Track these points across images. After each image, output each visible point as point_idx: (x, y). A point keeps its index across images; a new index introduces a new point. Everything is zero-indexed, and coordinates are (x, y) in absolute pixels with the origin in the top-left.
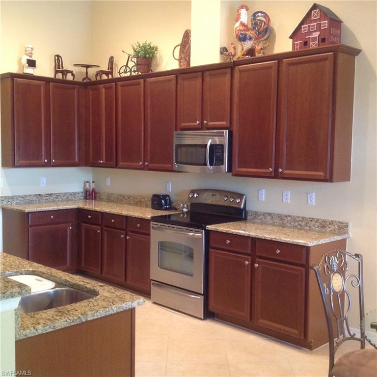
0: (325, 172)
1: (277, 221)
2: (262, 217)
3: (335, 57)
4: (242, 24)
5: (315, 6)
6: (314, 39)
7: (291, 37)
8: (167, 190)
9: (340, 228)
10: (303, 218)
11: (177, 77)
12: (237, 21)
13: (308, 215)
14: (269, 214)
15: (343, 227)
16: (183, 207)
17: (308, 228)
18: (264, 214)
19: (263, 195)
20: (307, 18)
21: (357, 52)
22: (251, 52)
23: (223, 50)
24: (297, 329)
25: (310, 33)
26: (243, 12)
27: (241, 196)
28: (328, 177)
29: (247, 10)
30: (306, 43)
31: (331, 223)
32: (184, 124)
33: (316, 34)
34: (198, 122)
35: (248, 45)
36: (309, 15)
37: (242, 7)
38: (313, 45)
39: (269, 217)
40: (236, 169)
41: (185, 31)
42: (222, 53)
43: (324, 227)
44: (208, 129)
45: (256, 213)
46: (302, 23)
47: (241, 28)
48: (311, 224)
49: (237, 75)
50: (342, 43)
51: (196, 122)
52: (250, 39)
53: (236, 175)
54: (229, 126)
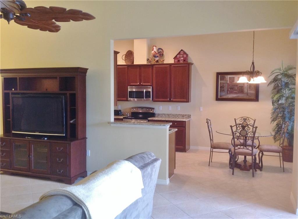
0: (187, 100)
1: (167, 116)
2: (161, 115)
3: (189, 66)
4: (155, 52)
5: (182, 50)
6: (182, 60)
7: (174, 58)
8: (119, 108)
9: (188, 116)
10: (176, 114)
11: (128, 67)
12: (153, 50)
13: (178, 114)
14: (164, 114)
15: (189, 116)
16: (128, 114)
17: (178, 117)
18: (162, 114)
19: (161, 108)
20: (179, 53)
21: (192, 64)
22: (157, 61)
23: (148, 60)
24: (182, 146)
25: (180, 58)
26: (155, 48)
27: (154, 109)
28: (188, 101)
29: (156, 47)
30: (179, 61)
31: (186, 115)
32: (131, 84)
33: (182, 59)
34: (138, 83)
35: (157, 59)
36: (180, 52)
37: (154, 46)
38: (181, 62)
39: (164, 115)
40: (155, 99)
41: (128, 50)
42: (147, 61)
43: (183, 116)
44: (142, 86)
45: (159, 114)
46: (177, 55)
47: (154, 53)
48: (179, 116)
49: (154, 69)
50: (188, 62)
51: (137, 83)
52: (158, 57)
53: (154, 101)
54: (151, 85)
